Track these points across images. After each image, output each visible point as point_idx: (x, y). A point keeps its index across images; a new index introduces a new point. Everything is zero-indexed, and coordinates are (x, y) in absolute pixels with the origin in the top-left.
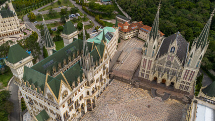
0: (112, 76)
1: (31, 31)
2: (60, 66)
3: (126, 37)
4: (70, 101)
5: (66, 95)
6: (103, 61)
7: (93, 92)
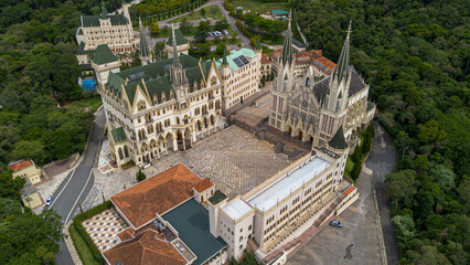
4: (149, 119)
5: (142, 107)
6: (209, 86)
7: (186, 122)
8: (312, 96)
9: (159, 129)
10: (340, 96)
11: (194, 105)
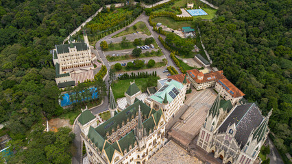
0: (169, 136)
1: (101, 62)
2: (118, 127)
3: (199, 87)
5: (117, 160)
6: (158, 128)
7: (144, 156)
11: (148, 142)
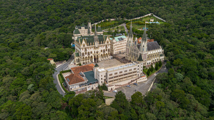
4: (86, 50)
5: (84, 46)
6: (106, 43)
7: (97, 53)
8: (137, 47)
9: (89, 54)
10: (144, 46)
11: (100, 49)
